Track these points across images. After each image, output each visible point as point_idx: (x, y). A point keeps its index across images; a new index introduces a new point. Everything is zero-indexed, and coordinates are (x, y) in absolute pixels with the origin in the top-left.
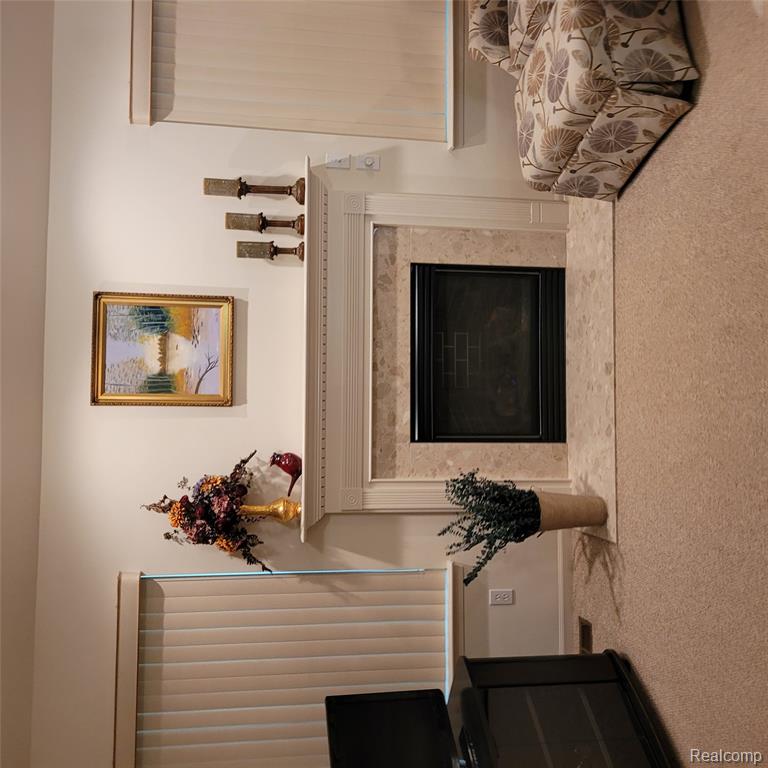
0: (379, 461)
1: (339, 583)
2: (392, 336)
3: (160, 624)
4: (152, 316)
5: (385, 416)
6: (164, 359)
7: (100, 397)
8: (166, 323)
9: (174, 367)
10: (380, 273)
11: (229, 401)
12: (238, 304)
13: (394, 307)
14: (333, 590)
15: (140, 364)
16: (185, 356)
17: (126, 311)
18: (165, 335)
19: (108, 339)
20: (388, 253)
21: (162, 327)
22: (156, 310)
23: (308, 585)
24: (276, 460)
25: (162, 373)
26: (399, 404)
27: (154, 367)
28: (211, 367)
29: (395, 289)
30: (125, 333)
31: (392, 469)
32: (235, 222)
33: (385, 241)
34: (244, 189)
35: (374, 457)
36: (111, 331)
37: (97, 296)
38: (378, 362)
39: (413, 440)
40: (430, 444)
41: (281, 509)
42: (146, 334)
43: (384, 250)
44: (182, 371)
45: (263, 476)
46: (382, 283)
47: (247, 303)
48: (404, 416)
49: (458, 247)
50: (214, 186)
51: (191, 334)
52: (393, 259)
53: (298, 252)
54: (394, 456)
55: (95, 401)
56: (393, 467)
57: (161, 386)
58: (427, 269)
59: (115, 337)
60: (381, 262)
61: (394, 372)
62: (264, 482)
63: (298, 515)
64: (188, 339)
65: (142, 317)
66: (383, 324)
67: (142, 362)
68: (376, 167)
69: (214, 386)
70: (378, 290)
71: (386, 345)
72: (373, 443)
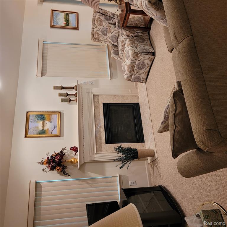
0: (98, 149)
1: (89, 182)
2: (99, 119)
3: (41, 195)
4: (41, 117)
5: (99, 138)
6: (43, 127)
7: (27, 136)
8: (44, 118)
9: (46, 128)
10: (95, 105)
11: (59, 136)
12: (61, 114)
13: (99, 113)
14: (88, 183)
15: (37, 128)
16: (48, 125)
17: (34, 116)
18: (44, 121)
19: (30, 122)
20: (97, 101)
21: (43, 119)
22: (42, 115)
23: (81, 182)
25: (43, 130)
26: (102, 135)
27: (41, 128)
28: (55, 128)
29: (99, 109)
30: (34, 121)
32: (60, 95)
33: (96, 98)
34: (63, 88)
35: (96, 148)
36: (30, 120)
37: (27, 113)
38: (96, 125)
39: (106, 143)
40: (111, 144)
41: (73, 160)
42: (39, 121)
43: (96, 100)
44: (48, 129)
45: (68, 154)
46: (96, 107)
47: (64, 113)
48: (104, 138)
49: (113, 99)
50: (56, 88)
51: (50, 120)
52: (98, 102)
53: (76, 100)
54: (102, 147)
55: (26, 137)
56: (101, 150)
57: (42, 133)
58: (107, 104)
59: (31, 122)
60: (95, 103)
61: (100, 127)
62: (69, 156)
63: (77, 162)
64: (49, 122)
65: (38, 117)
66: (97, 116)
67: (38, 127)
68: (93, 83)
69: (56, 132)
70: (95, 109)
71: (98, 121)
72: (96, 144)
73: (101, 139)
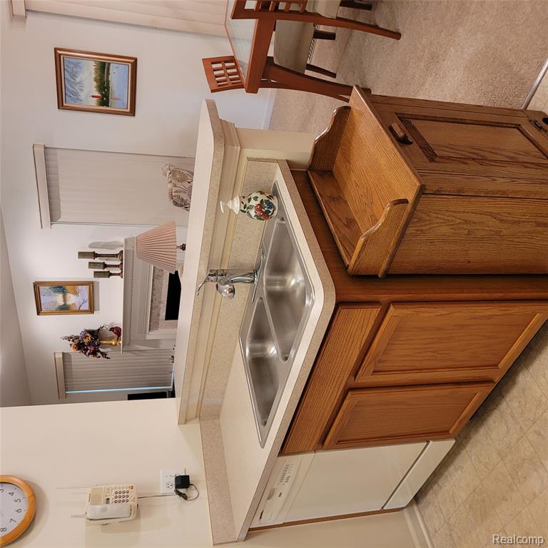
0: (152, 326)
4: (59, 289)
5: (155, 314)
6: (65, 301)
7: (40, 312)
8: (65, 291)
9: (69, 303)
10: (156, 274)
12: (95, 286)
13: (162, 284)
15: (56, 303)
16: (72, 299)
18: (65, 294)
19: (41, 296)
21: (63, 292)
22: (60, 287)
24: (112, 329)
25: (65, 305)
26: (161, 311)
27: (62, 303)
28: (84, 302)
29: (162, 279)
30: (48, 294)
31: (157, 328)
32: (91, 265)
34: (96, 255)
35: (150, 324)
36: (42, 294)
37: (35, 284)
38: (153, 300)
39: (166, 320)
41: (113, 343)
42: (57, 294)
44: (72, 304)
46: (156, 277)
48: (164, 314)
50: (82, 255)
51: (76, 293)
53: (119, 274)
54: (158, 324)
55: (39, 314)
56: (158, 327)
57: (65, 309)
59: (44, 295)
63: (120, 344)
64: (75, 295)
65: (55, 289)
66: (156, 289)
69: (86, 307)
70: (155, 279)
71: (157, 295)
72: (150, 321)
73: (159, 315)
